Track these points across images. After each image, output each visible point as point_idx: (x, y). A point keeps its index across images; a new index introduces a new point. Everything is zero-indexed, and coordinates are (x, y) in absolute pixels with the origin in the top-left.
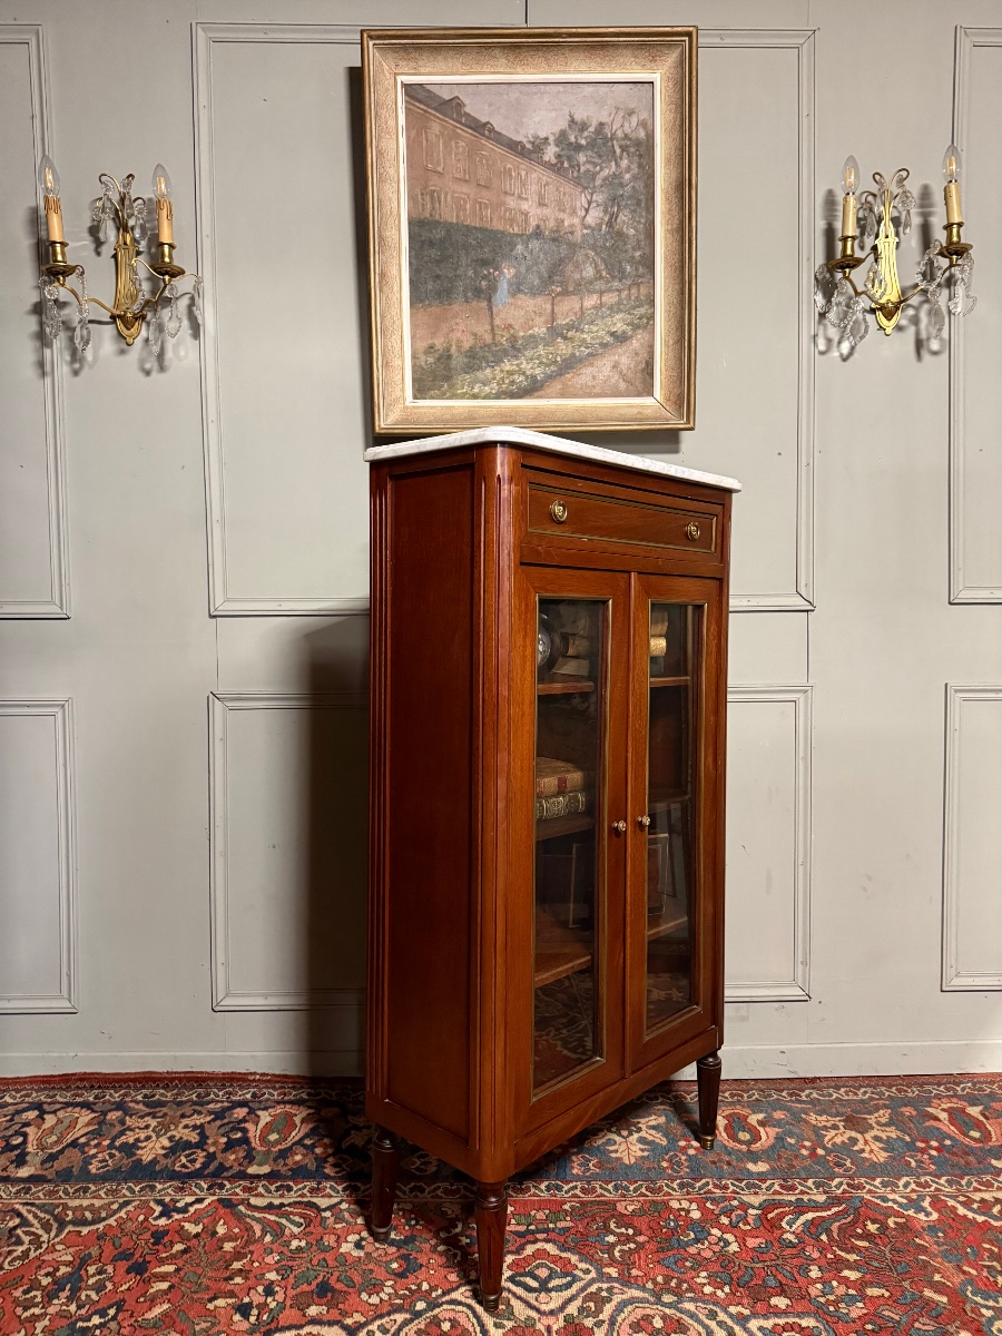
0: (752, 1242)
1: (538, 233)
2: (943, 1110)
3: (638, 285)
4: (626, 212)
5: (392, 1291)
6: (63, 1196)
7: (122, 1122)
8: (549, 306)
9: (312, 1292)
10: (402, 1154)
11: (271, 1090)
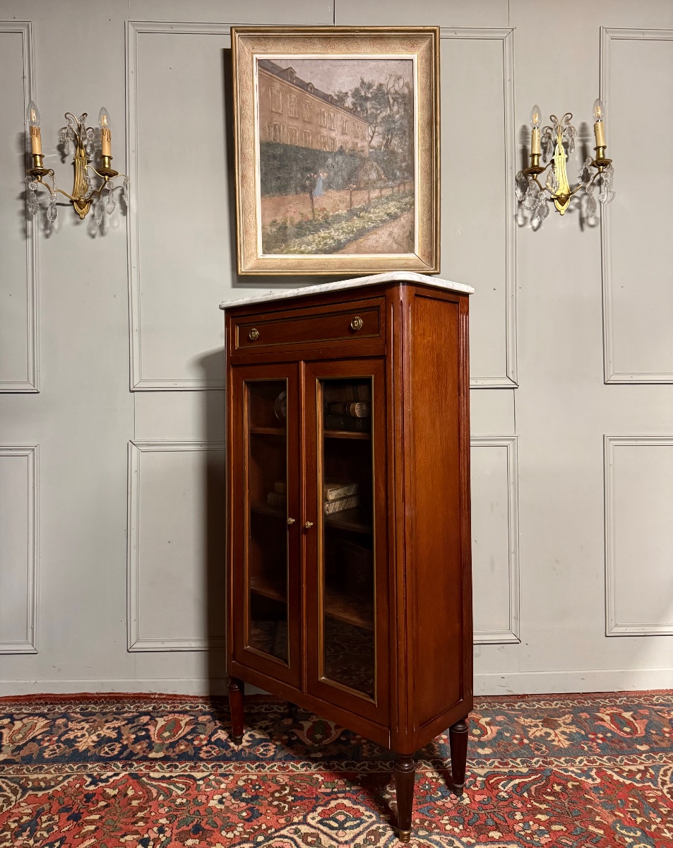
0: (478, 798)
1: (341, 151)
2: (607, 714)
3: (404, 184)
4: (397, 138)
5: (241, 829)
6: (26, 772)
7: (66, 726)
8: (348, 197)
9: (190, 830)
10: (251, 745)
11: (165, 705)
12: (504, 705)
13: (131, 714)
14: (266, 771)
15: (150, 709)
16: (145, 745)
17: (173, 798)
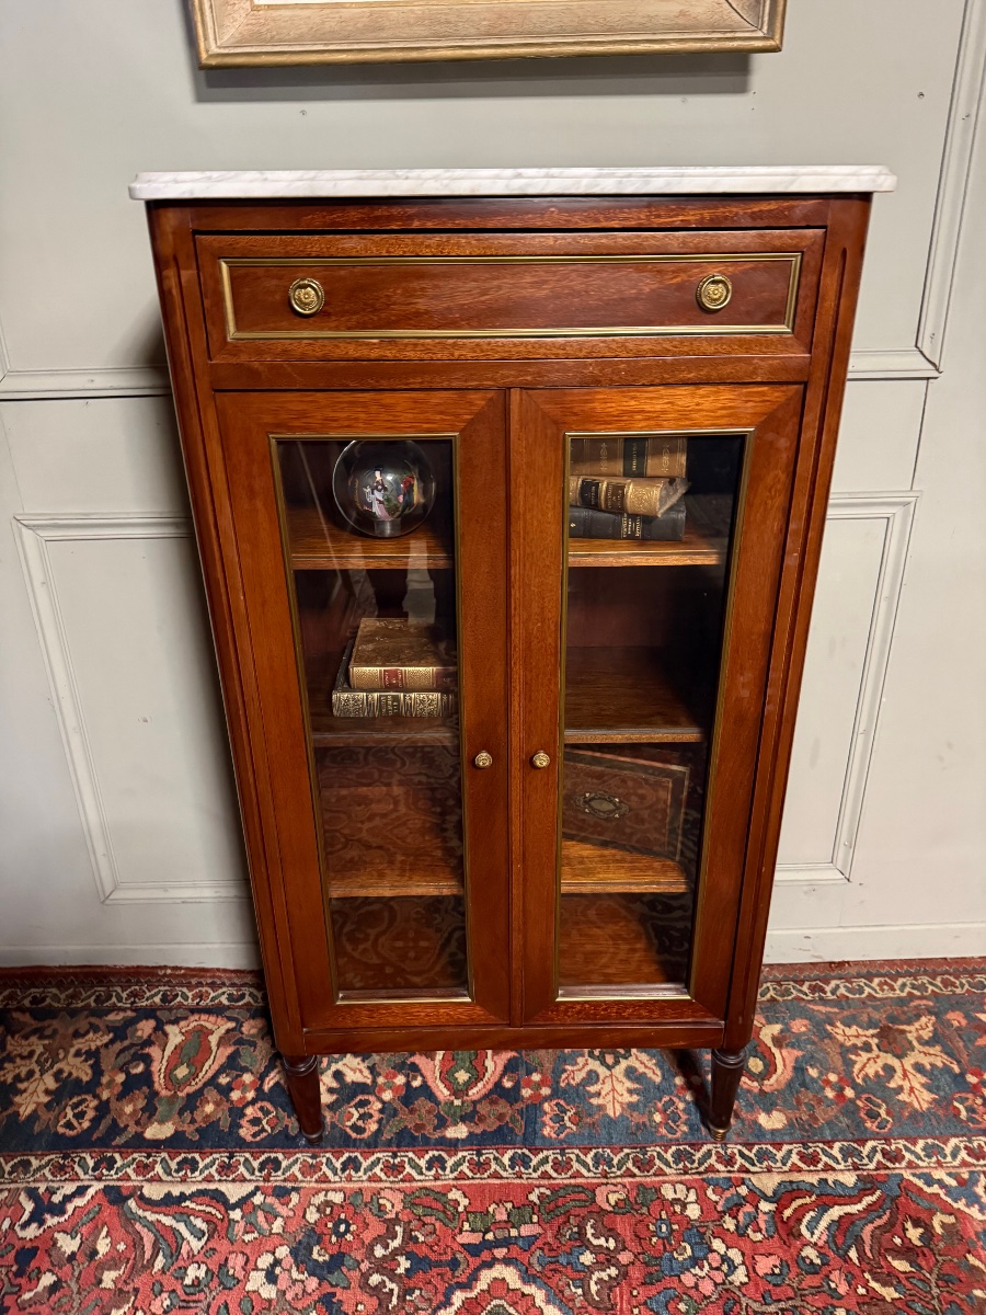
0: (762, 1265)
10: (336, 1101)
11: (185, 990)
12: (805, 988)
13: (121, 1015)
14: (360, 1179)
15: (157, 999)
16: (141, 1103)
17: (181, 1263)
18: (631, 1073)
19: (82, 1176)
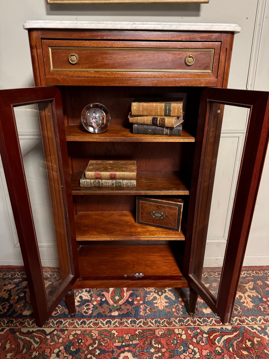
0: (204, 353)
10: (80, 304)
12: (216, 274)
13: (18, 280)
14: (86, 327)
16: (22, 305)
17: (31, 351)
18: (166, 297)
19: (3, 326)
